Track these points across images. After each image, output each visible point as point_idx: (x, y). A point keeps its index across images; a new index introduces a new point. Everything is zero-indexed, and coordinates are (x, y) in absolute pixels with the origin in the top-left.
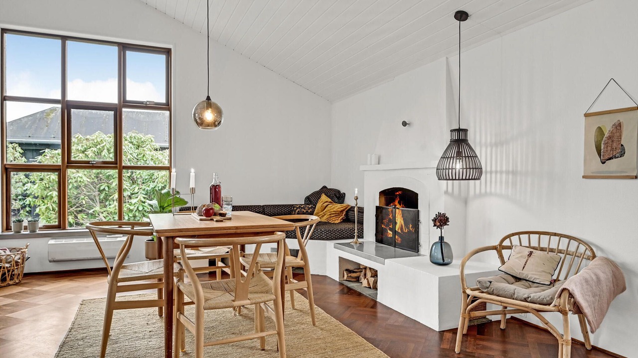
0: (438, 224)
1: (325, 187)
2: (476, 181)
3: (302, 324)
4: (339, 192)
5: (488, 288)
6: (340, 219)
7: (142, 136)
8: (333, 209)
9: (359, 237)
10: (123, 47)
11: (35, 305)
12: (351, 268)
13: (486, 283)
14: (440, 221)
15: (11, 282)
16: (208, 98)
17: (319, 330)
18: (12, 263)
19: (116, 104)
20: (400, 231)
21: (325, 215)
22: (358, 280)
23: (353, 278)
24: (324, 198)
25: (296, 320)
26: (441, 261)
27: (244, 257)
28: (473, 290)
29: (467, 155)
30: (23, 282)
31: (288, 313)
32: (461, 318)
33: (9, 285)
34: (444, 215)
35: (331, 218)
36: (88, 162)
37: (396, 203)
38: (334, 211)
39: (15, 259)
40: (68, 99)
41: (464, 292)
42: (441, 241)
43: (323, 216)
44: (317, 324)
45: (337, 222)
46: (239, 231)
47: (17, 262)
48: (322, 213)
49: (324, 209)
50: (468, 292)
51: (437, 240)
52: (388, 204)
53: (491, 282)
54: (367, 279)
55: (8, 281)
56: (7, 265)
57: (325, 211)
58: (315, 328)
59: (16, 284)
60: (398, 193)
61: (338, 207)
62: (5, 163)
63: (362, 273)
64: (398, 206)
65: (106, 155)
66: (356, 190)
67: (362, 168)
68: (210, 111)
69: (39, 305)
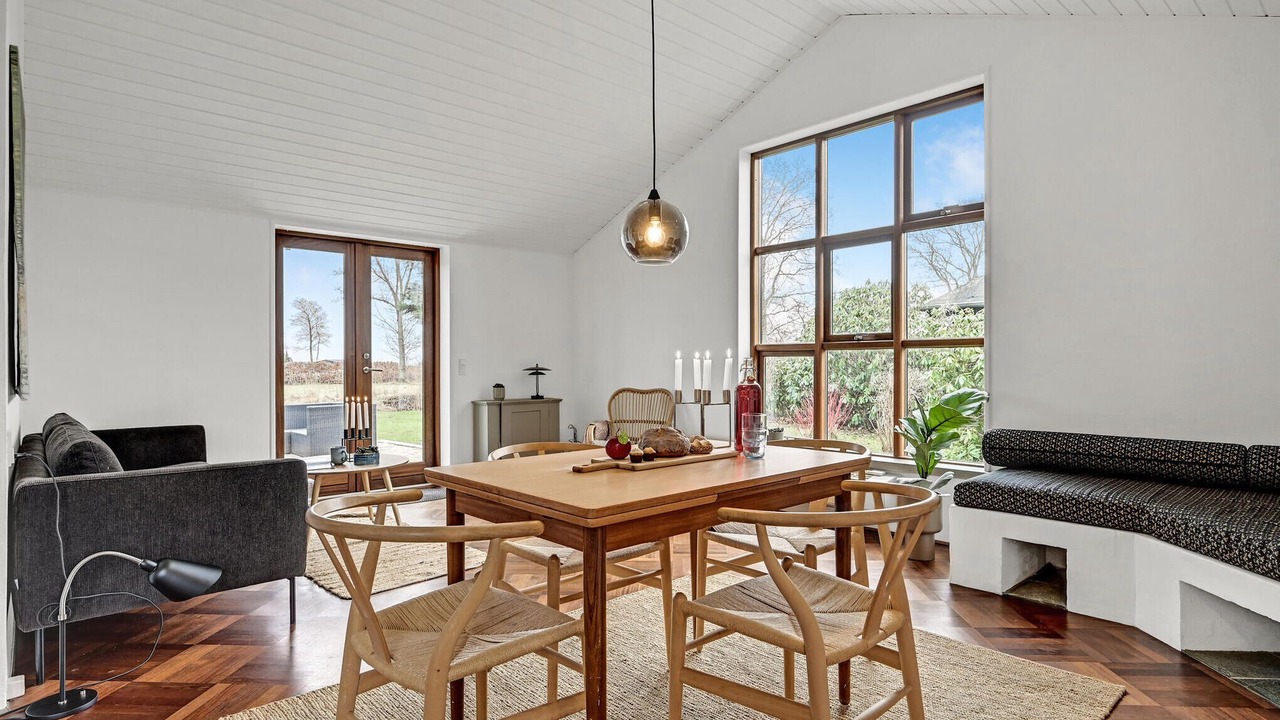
16: (654, 195)
19: (892, 228)
36: (851, 337)
62: (756, 343)
68: (655, 222)
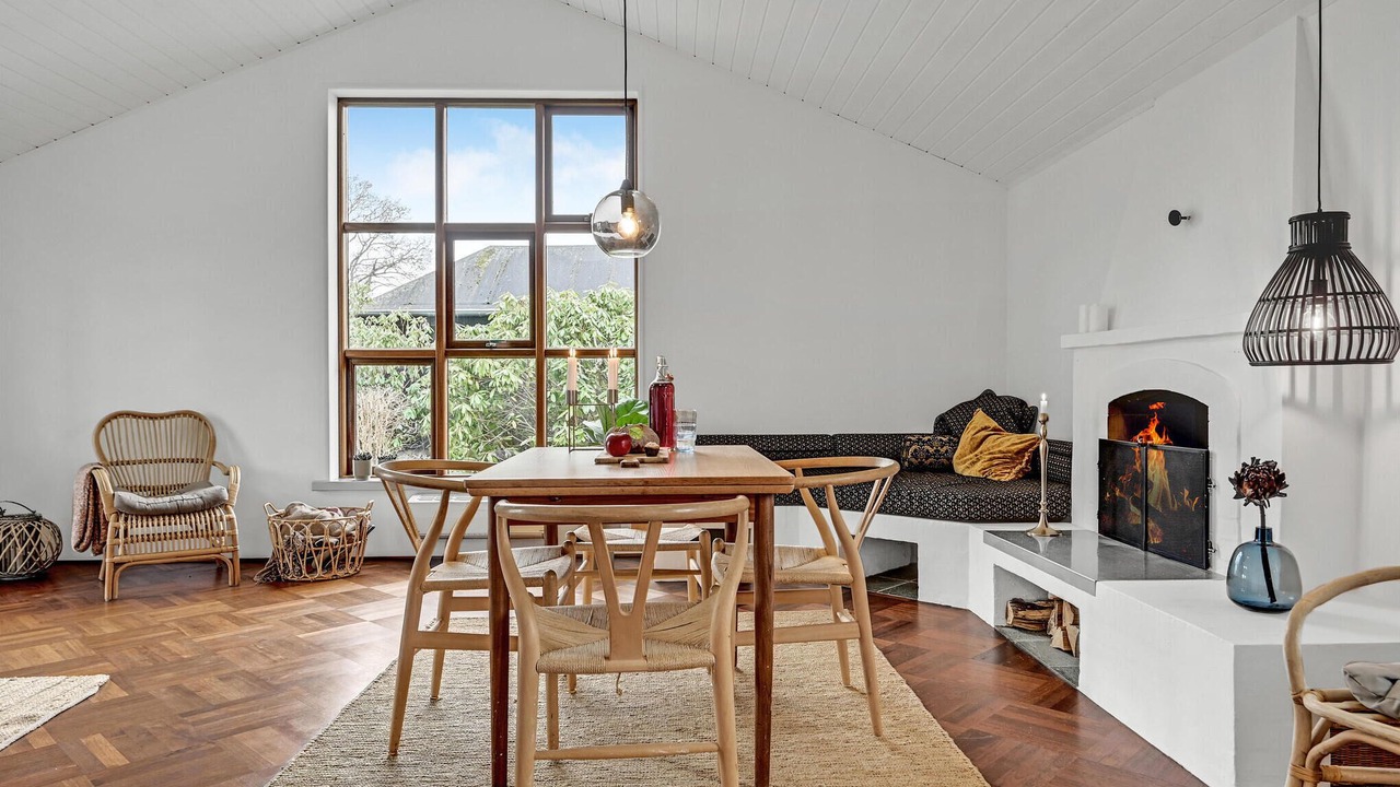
0: (1249, 491)
1: (989, 394)
2: (1375, 367)
3: (850, 729)
4: (1022, 403)
5: (1380, 697)
6: (1014, 471)
7: (625, 292)
8: (999, 445)
9: (1051, 519)
10: (546, 107)
11: (357, 620)
12: (1028, 597)
13: (1373, 680)
14: (1255, 484)
15: (341, 573)
17: (886, 749)
18: (341, 537)
19: (533, 224)
20: (1159, 508)
21: (978, 460)
22: (1042, 628)
23: (1030, 622)
24: (980, 419)
25: (839, 715)
26: (1265, 600)
27: (723, 551)
28: (1325, 699)
29: (1349, 289)
30: (362, 573)
31: (830, 694)
32: (1288, 776)
33: (336, 578)
34: (1270, 466)
35: (993, 469)
36: (482, 344)
37: (1152, 431)
38: (1000, 452)
39: (347, 529)
40: (450, 221)
41: (1298, 701)
42: (1263, 540)
43: (974, 463)
44: (886, 732)
45: (1004, 479)
46: (651, 490)
47: (349, 535)
48: (971, 455)
49: (978, 446)
50: (1311, 702)
51: (1250, 537)
52: (1131, 434)
53: (1394, 681)
54: (1064, 630)
55: (335, 571)
56: (333, 540)
57: (980, 450)
58: (878, 743)
59: (348, 577)
60: (1155, 407)
61: (1012, 441)
62: (345, 348)
63: (1055, 612)
64: (1156, 440)
65: (553, 332)
66: (1044, 396)
67: (1067, 341)
68: (629, 214)
69: (363, 620)
